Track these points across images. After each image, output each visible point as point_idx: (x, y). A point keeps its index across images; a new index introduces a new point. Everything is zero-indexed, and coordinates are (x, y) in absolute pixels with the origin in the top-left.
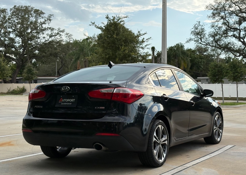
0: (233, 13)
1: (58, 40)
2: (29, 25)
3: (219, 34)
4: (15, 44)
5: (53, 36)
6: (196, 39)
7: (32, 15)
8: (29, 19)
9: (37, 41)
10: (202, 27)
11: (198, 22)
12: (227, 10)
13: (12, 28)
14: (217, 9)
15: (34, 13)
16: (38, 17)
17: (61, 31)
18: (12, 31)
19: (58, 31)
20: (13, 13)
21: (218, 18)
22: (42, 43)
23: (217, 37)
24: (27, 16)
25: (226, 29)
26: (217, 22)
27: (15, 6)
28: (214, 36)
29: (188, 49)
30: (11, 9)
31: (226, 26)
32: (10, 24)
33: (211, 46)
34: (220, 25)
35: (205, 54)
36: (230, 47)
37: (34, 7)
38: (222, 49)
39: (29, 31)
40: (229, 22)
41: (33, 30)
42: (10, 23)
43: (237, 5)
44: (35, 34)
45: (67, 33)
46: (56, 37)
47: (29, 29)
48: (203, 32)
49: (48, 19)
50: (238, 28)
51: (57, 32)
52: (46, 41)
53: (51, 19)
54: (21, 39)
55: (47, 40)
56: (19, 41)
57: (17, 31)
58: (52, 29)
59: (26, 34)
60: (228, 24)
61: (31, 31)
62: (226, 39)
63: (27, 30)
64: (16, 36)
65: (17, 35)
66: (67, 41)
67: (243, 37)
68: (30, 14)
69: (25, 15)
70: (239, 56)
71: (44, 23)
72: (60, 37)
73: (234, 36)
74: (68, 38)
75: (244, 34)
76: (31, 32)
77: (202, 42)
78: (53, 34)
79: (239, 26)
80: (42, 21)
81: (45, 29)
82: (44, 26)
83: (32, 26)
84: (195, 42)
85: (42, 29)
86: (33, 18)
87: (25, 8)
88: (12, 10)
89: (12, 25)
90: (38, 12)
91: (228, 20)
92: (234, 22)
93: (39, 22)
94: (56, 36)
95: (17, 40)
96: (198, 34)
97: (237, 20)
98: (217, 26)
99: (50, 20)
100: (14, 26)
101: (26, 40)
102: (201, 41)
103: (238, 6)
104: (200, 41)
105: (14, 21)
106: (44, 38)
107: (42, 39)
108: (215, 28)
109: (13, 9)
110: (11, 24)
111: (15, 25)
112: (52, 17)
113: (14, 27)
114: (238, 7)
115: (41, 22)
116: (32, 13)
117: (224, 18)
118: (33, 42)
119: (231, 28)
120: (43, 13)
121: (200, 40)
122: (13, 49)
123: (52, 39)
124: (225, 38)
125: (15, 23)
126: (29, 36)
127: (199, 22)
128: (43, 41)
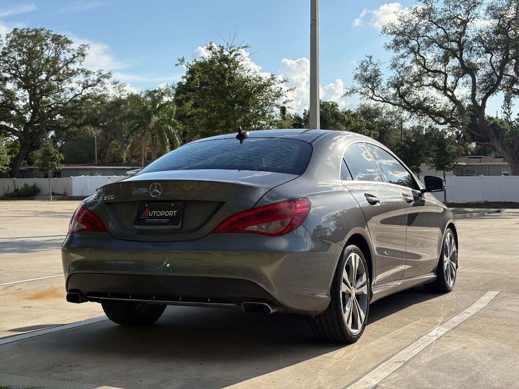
0: (433, 42)
1: (99, 94)
2: (43, 65)
3: (407, 82)
4: (17, 103)
5: (90, 86)
6: (364, 89)
7: (49, 46)
8: (42, 53)
9: (59, 97)
10: (377, 67)
11: (368, 57)
12: (422, 36)
13: (9, 71)
14: (402, 33)
15: (52, 43)
16: (60, 49)
17: (104, 76)
18: (11, 78)
19: (97, 75)
20: (11, 42)
21: (405, 50)
22: (68, 100)
23: (403, 88)
24: (38, 48)
25: (420, 71)
26: (403, 58)
27: (15, 30)
28: (397, 85)
29: (346, 110)
30: (7, 35)
31: (419, 66)
32: (7, 65)
33: (391, 103)
34: (408, 64)
35: (376, 121)
36: (427, 106)
37: (51, 31)
38: (412, 110)
39: (43, 76)
40: (426, 58)
41: (51, 76)
42: (6, 62)
43: (441, 26)
44: (55, 83)
45: (115, 82)
46: (95, 87)
47: (44, 72)
48: (376, 76)
49: (78, 54)
50: (443, 70)
51: (96, 78)
52: (76, 95)
53: (84, 53)
54: (27, 94)
55: (77, 93)
56: (25, 97)
57: (21, 78)
58: (87, 73)
59: (37, 83)
60: (423, 63)
61: (46, 77)
62: (421, 91)
63: (38, 76)
64: (18, 88)
65: (20, 86)
66: (115, 96)
67: (452, 88)
68: (45, 45)
69: (35, 46)
70: (445, 123)
71: (72, 61)
72: (102, 87)
73: (434, 85)
74: (118, 91)
75: (453, 82)
76: (47, 79)
77: (375, 96)
78: (90, 83)
79: (445, 66)
80: (68, 58)
81: (73, 73)
82: (71, 66)
83: (48, 66)
84: (361, 96)
85: (67, 73)
86: (51, 51)
87: (34, 33)
88: (10, 36)
89: (10, 66)
90: (60, 39)
91: (423, 56)
92: (435, 59)
93: (63, 60)
94: (95, 85)
95: (21, 95)
96: (367, 80)
97: (441, 56)
98: (402, 66)
99: (83, 55)
100: (14, 68)
101: (38, 94)
102: (374, 94)
103: (442, 28)
104: (371, 94)
105: (14, 58)
106: (72, 89)
107: (68, 93)
108: (399, 70)
109: (12, 35)
110: (9, 63)
111: (16, 66)
112: (87, 49)
113: (14, 70)
114: (443, 31)
115: (66, 60)
116: (48, 41)
117: (416, 50)
118: (51, 99)
119: (429, 70)
120: (69, 42)
121: (371, 91)
122: (14, 111)
123: (89, 92)
124: (417, 88)
125: (16, 62)
126: (44, 87)
127: (371, 57)
128: (71, 96)
